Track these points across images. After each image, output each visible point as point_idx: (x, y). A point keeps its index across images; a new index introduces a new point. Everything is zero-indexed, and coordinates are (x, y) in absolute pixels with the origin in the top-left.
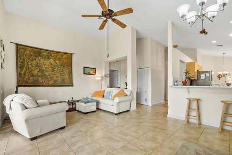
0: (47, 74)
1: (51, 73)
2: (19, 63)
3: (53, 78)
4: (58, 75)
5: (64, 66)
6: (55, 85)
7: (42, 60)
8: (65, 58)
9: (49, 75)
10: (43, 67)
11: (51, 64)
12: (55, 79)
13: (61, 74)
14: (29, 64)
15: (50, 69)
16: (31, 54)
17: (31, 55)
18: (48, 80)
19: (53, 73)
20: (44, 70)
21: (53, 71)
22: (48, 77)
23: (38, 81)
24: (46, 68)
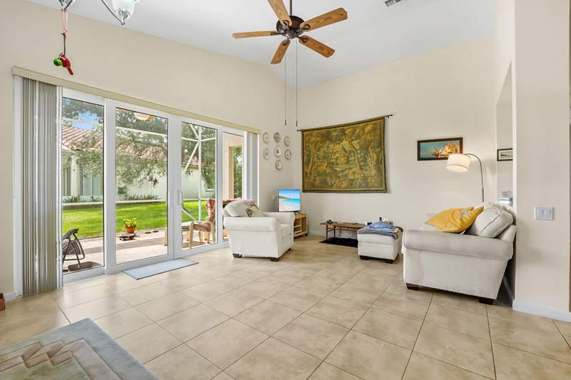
0: (338, 169)
1: (345, 166)
2: (305, 158)
3: (346, 175)
4: (356, 169)
5: (367, 150)
6: (350, 190)
7: (331, 146)
8: (370, 132)
9: (341, 172)
10: (333, 157)
11: (345, 151)
12: (351, 177)
13: (360, 166)
14: (315, 156)
15: (342, 159)
16: (318, 139)
17: (318, 142)
18: (340, 181)
19: (348, 166)
20: (333, 163)
21: (348, 162)
22: (340, 175)
23: (325, 182)
24: (337, 158)
